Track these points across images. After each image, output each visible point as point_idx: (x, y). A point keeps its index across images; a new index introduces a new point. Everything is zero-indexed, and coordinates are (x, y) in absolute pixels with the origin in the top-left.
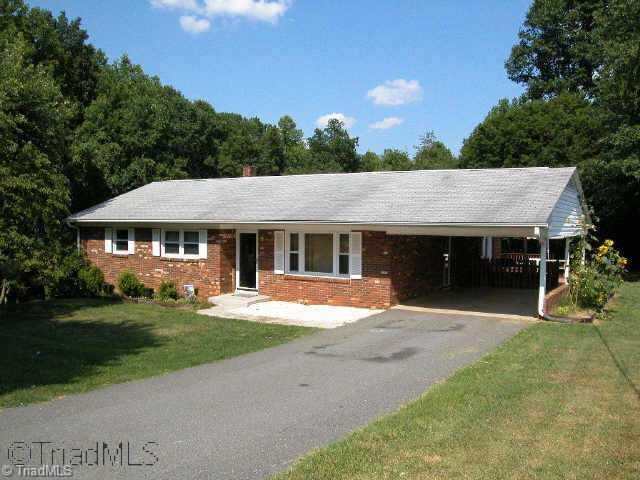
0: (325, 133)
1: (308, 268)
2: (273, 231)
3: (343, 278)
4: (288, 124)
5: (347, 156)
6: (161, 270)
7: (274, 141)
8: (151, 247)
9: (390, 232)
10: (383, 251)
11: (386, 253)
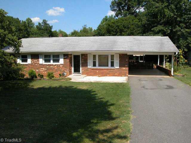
0: (42, 24)
1: (99, 66)
2: (87, 54)
3: (112, 68)
4: (29, 21)
5: (49, 32)
6: (43, 69)
7: (25, 26)
8: (39, 61)
9: (128, 54)
10: (126, 59)
11: (127, 60)
